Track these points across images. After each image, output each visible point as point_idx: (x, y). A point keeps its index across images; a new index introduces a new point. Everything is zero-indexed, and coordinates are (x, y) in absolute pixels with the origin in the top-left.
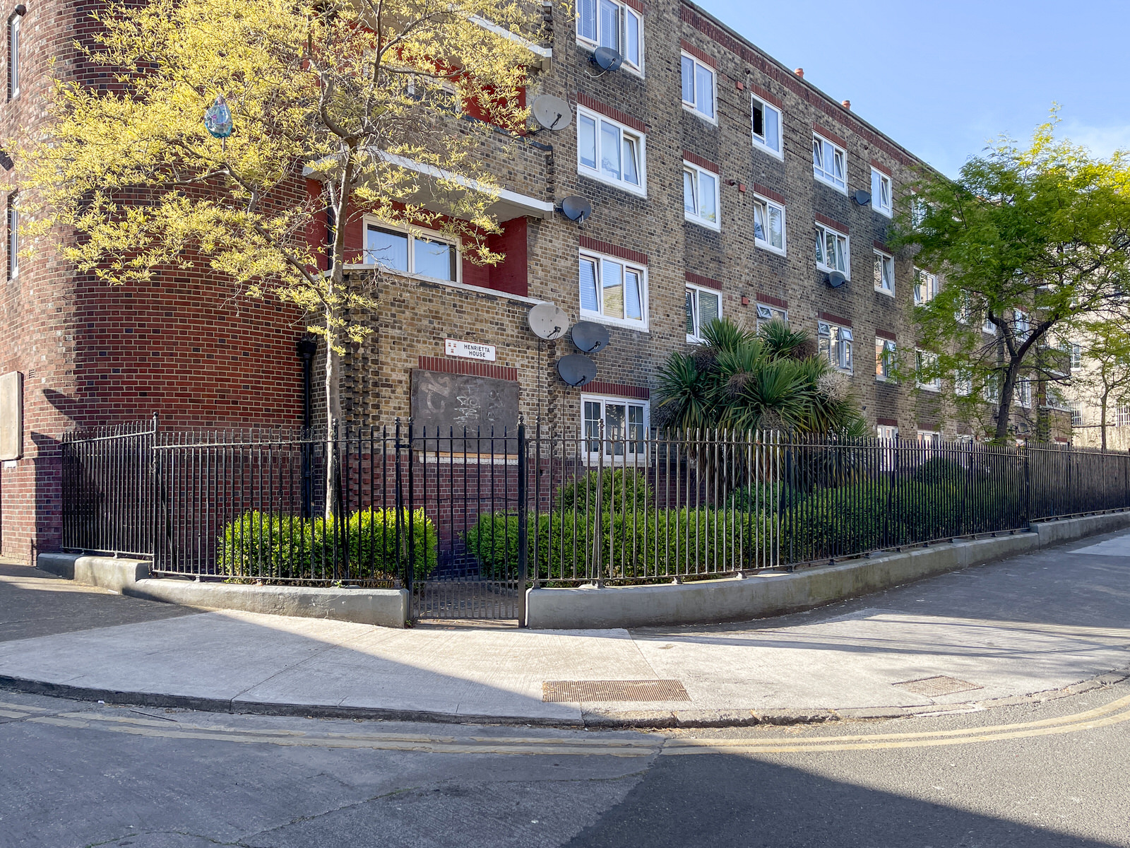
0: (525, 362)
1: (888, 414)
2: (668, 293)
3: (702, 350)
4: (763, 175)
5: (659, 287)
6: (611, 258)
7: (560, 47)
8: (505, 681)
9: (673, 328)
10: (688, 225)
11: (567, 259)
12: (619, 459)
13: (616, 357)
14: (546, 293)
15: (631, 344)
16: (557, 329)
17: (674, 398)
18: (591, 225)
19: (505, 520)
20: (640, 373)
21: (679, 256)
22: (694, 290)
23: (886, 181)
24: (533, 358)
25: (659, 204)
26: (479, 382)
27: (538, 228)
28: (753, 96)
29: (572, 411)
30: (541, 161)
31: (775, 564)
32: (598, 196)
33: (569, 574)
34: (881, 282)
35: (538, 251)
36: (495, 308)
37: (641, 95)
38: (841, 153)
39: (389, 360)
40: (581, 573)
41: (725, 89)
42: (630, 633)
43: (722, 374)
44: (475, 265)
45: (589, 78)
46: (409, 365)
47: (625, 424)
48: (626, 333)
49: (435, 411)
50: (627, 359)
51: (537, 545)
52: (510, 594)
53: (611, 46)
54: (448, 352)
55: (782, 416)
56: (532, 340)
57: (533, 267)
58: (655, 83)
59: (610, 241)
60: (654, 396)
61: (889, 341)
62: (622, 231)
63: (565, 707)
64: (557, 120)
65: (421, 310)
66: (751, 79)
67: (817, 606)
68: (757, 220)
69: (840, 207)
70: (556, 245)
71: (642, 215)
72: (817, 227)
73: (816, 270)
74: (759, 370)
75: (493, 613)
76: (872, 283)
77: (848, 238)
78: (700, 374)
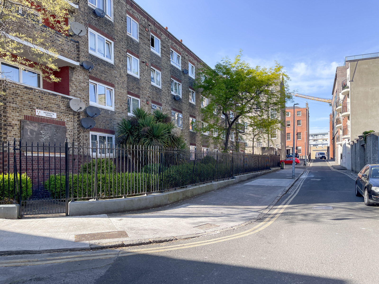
0: (69, 119)
1: (193, 142)
2: (121, 98)
3: (133, 118)
4: (154, 61)
5: (118, 96)
6: (101, 84)
7: (82, 5)
8: (60, 236)
9: (123, 110)
10: (128, 75)
11: (84, 83)
12: (103, 155)
13: (103, 119)
14: (77, 95)
15: (108, 115)
16: (81, 108)
17: (123, 134)
18: (94, 72)
19: (61, 177)
20: (112, 125)
21: (125, 86)
22: (131, 98)
23: (193, 67)
24: (71, 118)
25: (118, 67)
26: (50, 126)
27: (73, 71)
28: (151, 34)
29: (87, 138)
30: (74, 46)
31: (157, 190)
32: (96, 62)
33: (85, 196)
34: (191, 99)
35: (74, 79)
36: (56, 99)
37: (112, 28)
38: (179, 56)
39: (11, 116)
40: (89, 195)
41: (142, 30)
42: (108, 216)
43: (140, 127)
44: (48, 82)
45: (93, 18)
46: (20, 118)
47: (106, 143)
48: (107, 111)
49: (31, 136)
50: (107, 120)
51: (73, 186)
52: (62, 204)
53: (101, 8)
54: (37, 114)
55: (160, 141)
56: (71, 111)
57: (72, 85)
58: (117, 24)
59: (101, 78)
60: (116, 133)
61: (193, 119)
62: (105, 75)
63: (83, 243)
64: (81, 32)
65: (25, 97)
66: (150, 28)
67: (171, 204)
68: (152, 76)
69: (179, 74)
70: (80, 78)
71: (112, 70)
72: (172, 80)
73: (171, 94)
74: (152, 126)
75: (55, 212)
76: (188, 100)
77: (181, 84)
78: (132, 126)
